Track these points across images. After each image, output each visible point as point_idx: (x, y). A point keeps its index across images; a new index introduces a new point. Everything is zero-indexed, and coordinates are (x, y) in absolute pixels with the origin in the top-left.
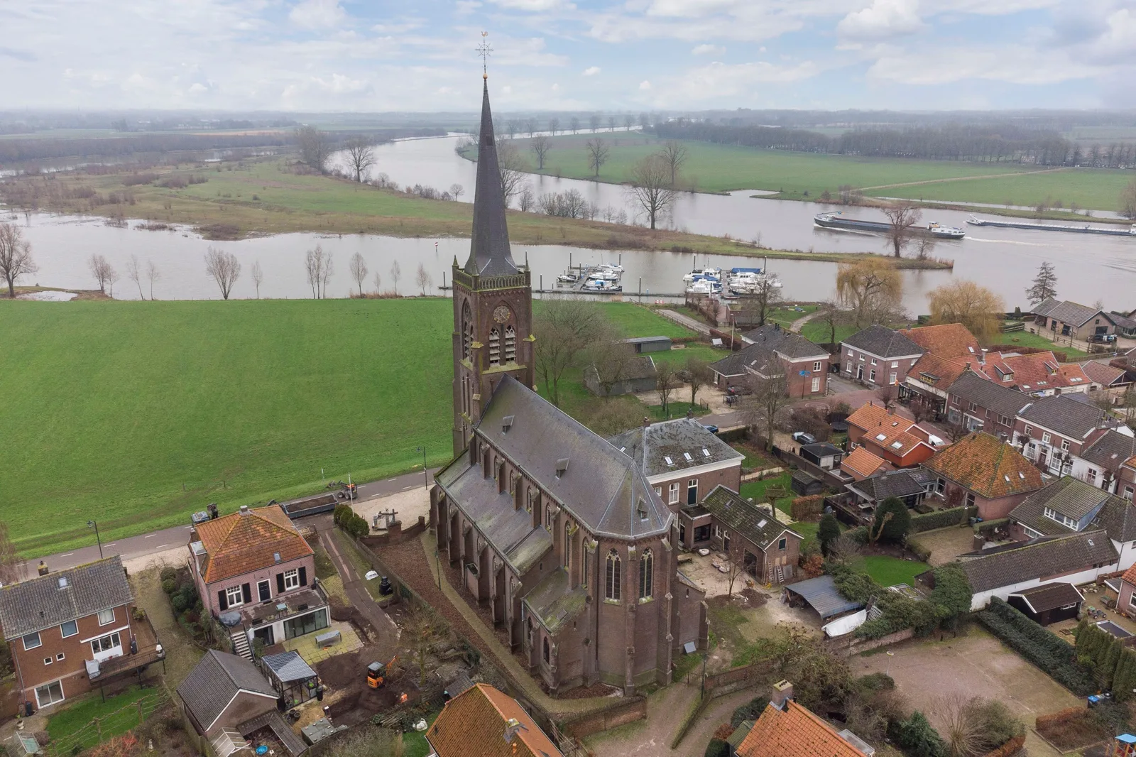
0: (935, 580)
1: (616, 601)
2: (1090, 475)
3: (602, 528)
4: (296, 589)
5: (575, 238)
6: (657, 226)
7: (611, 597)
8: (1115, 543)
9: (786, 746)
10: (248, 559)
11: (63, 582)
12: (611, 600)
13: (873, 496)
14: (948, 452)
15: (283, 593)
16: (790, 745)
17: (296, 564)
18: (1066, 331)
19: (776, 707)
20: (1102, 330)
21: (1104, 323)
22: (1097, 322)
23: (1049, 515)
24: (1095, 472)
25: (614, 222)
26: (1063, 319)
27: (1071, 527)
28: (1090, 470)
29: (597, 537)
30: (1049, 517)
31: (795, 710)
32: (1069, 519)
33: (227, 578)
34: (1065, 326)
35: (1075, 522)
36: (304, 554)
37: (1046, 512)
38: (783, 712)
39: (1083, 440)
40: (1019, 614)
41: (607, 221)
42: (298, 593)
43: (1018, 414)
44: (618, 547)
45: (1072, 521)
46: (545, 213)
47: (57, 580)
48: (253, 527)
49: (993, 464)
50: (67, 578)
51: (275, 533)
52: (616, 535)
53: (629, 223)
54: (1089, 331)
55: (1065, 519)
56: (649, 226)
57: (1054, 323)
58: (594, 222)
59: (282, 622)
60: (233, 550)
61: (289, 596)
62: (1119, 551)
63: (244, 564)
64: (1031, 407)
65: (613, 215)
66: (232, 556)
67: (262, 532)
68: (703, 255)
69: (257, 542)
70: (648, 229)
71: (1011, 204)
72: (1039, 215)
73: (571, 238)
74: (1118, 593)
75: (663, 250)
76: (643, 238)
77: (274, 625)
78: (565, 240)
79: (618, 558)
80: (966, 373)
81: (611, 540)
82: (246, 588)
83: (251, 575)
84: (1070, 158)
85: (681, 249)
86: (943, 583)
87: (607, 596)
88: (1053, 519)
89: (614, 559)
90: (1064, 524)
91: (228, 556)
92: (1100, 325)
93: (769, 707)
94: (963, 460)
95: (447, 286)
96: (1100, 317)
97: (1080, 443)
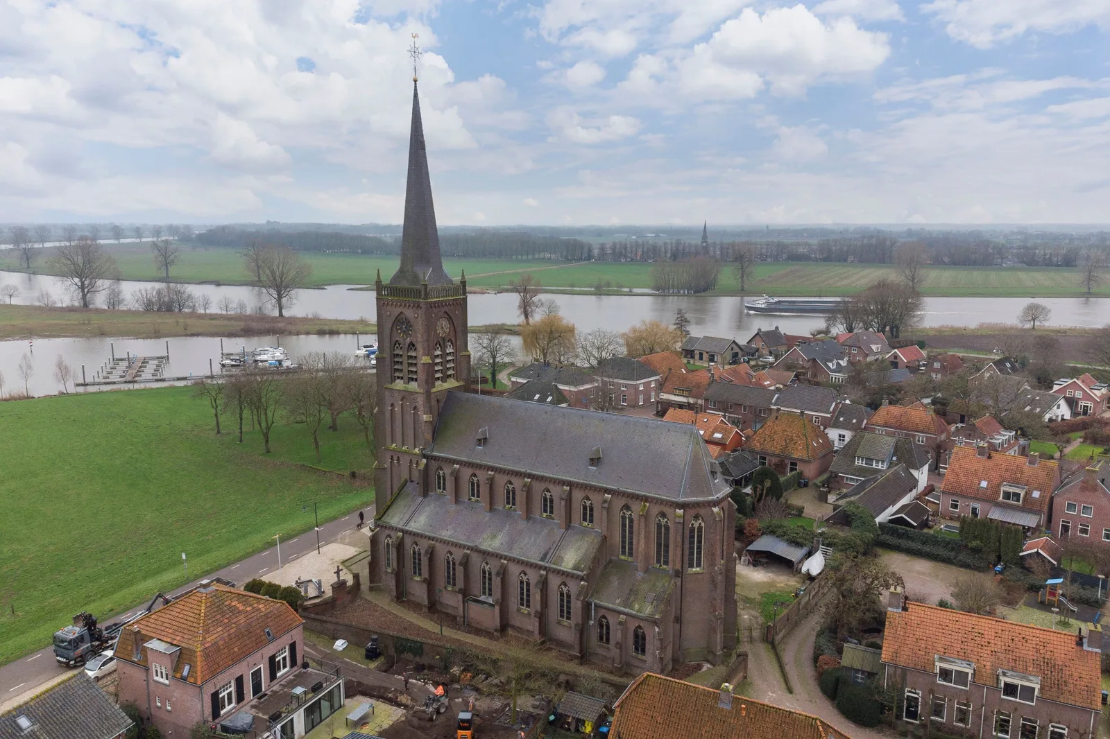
0: (849, 516)
1: (698, 569)
2: (840, 440)
3: (686, 495)
4: (286, 673)
5: (200, 330)
6: (285, 313)
7: (693, 567)
8: (913, 471)
9: (925, 638)
10: (238, 643)
11: (24, 722)
12: (694, 570)
13: (733, 476)
14: (759, 434)
15: (275, 681)
16: (927, 635)
17: (285, 640)
18: (712, 359)
19: (895, 610)
20: (735, 355)
21: (736, 350)
22: (732, 349)
23: (860, 463)
24: (844, 436)
25: (232, 313)
26: (708, 350)
27: (880, 467)
28: (840, 436)
29: (682, 506)
30: (860, 464)
31: (914, 607)
32: (877, 462)
33: (220, 673)
34: (710, 355)
35: (883, 462)
36: (295, 624)
37: (856, 461)
38: (904, 612)
39: (831, 412)
40: (908, 529)
41: (224, 313)
42: (291, 677)
43: (772, 404)
44: (702, 511)
45: (880, 462)
46: (141, 309)
47: (15, 722)
48: (227, 603)
49: (802, 435)
50: (27, 716)
51: (255, 605)
52: (700, 499)
53: (249, 312)
54: (729, 357)
55: (874, 462)
56: (276, 313)
57: (701, 354)
58: (210, 315)
59: (302, 710)
60: (217, 635)
61: (283, 682)
62: (917, 477)
63: (236, 649)
64: (778, 398)
65: (230, 306)
66: (221, 643)
67: (240, 606)
68: (351, 335)
69: (242, 619)
70: (276, 318)
71: (574, 286)
72: (598, 292)
73: (195, 330)
74: (938, 504)
75: (308, 333)
76: (275, 325)
77: (295, 716)
78: (189, 332)
79: (700, 524)
80: (713, 381)
81: (697, 505)
82: (240, 681)
83: (244, 663)
84: (585, 255)
85: (327, 332)
86: (859, 515)
87: (689, 567)
88: (864, 465)
89: (696, 525)
90: (874, 466)
91: (216, 643)
92: (734, 351)
93: (889, 613)
94: (775, 436)
95: (87, 381)
96: (734, 346)
97: (829, 416)
